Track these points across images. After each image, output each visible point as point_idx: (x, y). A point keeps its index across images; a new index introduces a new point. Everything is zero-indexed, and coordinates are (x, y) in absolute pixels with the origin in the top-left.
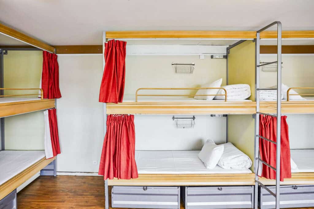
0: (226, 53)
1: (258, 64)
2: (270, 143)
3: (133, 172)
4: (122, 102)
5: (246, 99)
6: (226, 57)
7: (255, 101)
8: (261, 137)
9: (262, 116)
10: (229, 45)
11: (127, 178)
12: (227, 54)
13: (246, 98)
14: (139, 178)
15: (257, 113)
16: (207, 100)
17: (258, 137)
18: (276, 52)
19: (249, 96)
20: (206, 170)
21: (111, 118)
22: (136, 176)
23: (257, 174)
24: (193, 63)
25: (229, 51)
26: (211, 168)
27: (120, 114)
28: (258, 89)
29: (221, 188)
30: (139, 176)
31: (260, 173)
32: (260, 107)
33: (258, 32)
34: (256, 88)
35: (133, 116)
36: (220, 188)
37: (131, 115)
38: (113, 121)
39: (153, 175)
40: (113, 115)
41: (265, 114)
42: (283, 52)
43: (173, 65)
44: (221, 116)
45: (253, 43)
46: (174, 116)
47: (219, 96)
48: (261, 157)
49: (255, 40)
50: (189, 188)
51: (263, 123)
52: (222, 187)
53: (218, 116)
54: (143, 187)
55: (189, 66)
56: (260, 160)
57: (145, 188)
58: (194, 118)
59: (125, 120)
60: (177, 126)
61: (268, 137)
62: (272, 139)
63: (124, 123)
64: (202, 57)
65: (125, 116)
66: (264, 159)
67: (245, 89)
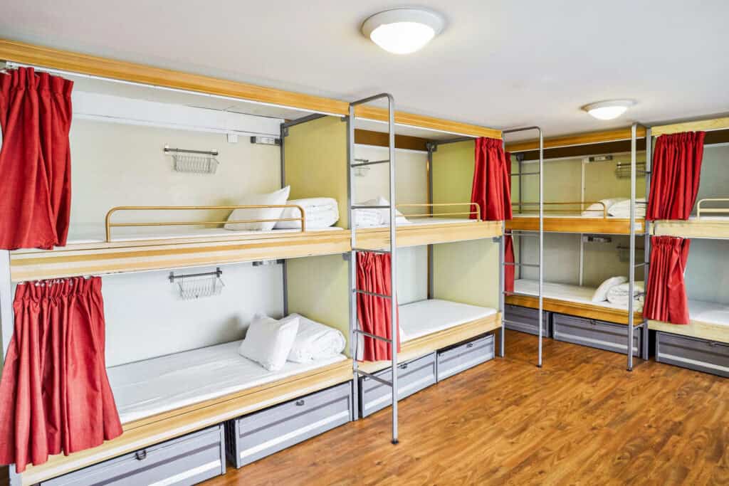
0: (279, 134)
1: (353, 162)
2: (373, 297)
3: (109, 422)
4: (64, 245)
5: (333, 226)
6: (280, 142)
7: (348, 229)
8: (359, 292)
9: (360, 254)
10: (285, 120)
11: (91, 443)
12: (281, 136)
13: (331, 224)
14: (124, 433)
15: (353, 250)
16: (263, 229)
17: (355, 293)
18: (387, 144)
19: (337, 220)
20: (270, 374)
21: (26, 292)
22: (117, 431)
23: (356, 359)
24: (214, 151)
25: (287, 132)
26: (279, 368)
27: (60, 279)
28: (354, 208)
29: (303, 401)
30: (124, 428)
31: (361, 355)
32: (358, 239)
33: (352, 104)
34: (350, 204)
35: (99, 279)
36: (299, 401)
37: (93, 277)
38: (37, 301)
39: (159, 417)
40: (36, 282)
41: (364, 251)
42: (398, 145)
43: (166, 150)
44: (273, 263)
45: (340, 122)
46: (172, 273)
47: (283, 222)
48: (360, 327)
49: (347, 119)
50: (242, 420)
51: (362, 268)
52: (303, 399)
53: (267, 263)
54: (134, 454)
55: (205, 156)
56: (360, 331)
57: (140, 453)
58: (218, 272)
59: (78, 291)
60: (181, 295)
61: (370, 290)
62: (375, 292)
63: (74, 300)
64: (233, 138)
65: (77, 282)
66: (366, 329)
67: (328, 207)
